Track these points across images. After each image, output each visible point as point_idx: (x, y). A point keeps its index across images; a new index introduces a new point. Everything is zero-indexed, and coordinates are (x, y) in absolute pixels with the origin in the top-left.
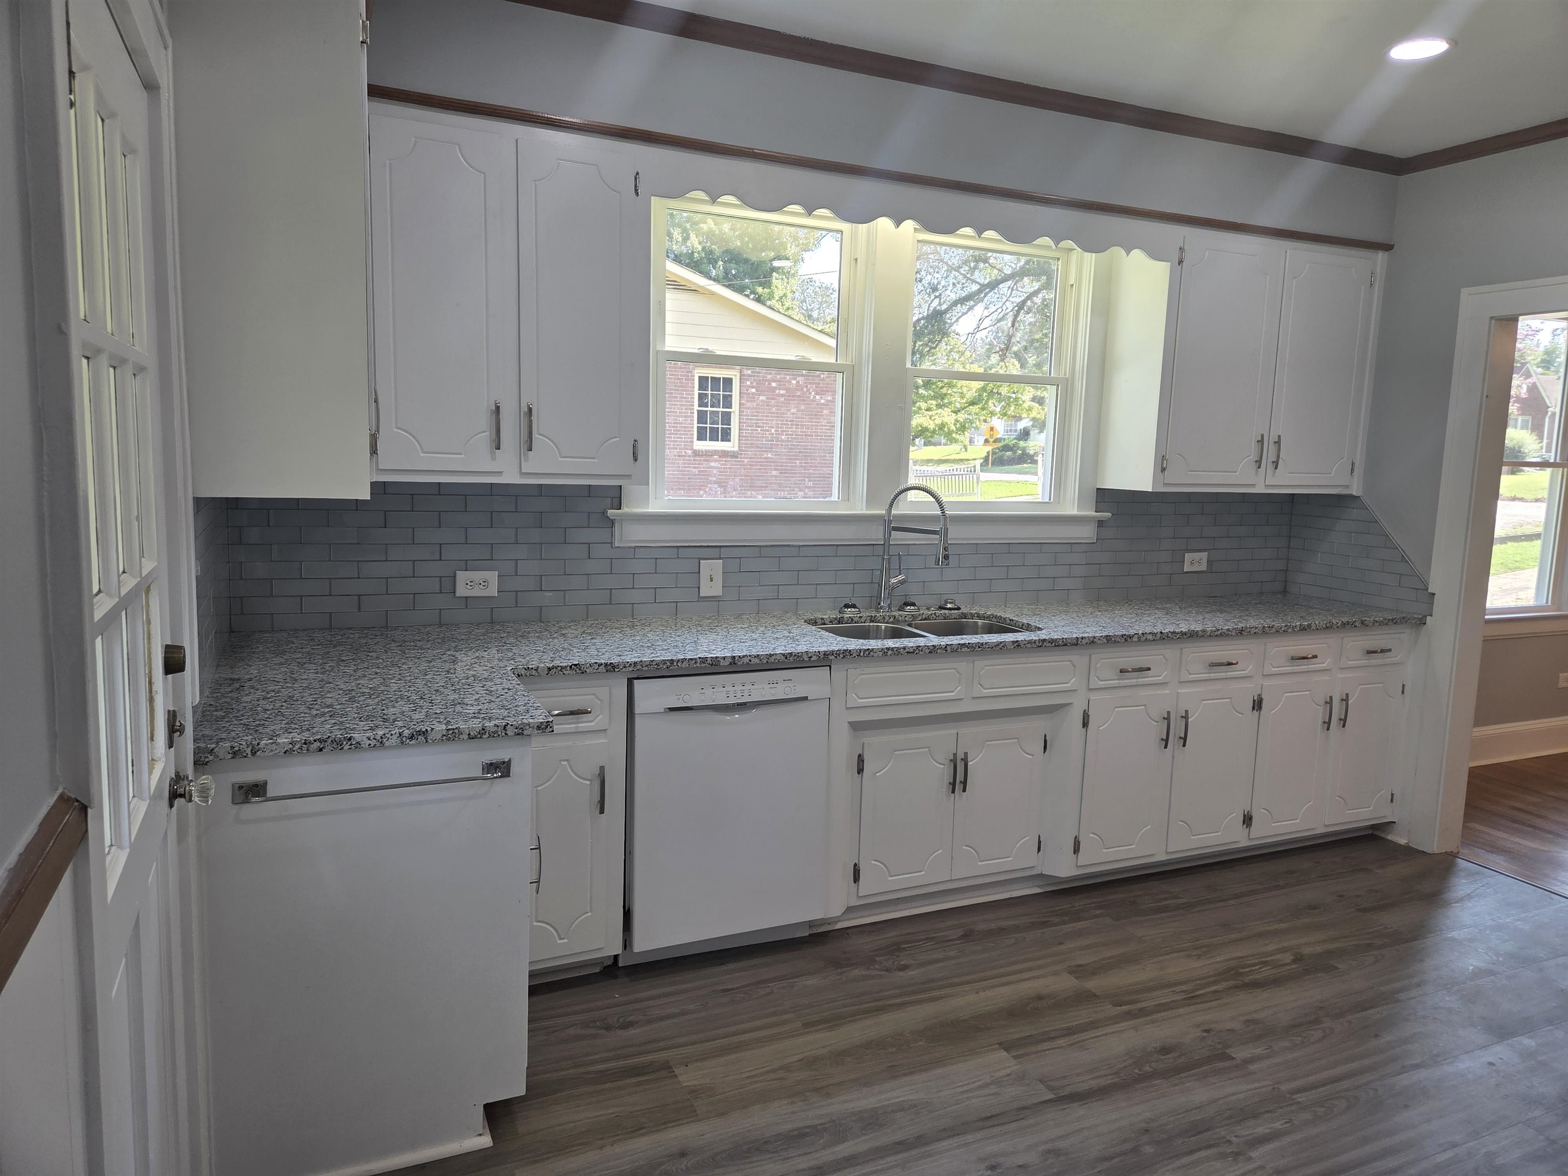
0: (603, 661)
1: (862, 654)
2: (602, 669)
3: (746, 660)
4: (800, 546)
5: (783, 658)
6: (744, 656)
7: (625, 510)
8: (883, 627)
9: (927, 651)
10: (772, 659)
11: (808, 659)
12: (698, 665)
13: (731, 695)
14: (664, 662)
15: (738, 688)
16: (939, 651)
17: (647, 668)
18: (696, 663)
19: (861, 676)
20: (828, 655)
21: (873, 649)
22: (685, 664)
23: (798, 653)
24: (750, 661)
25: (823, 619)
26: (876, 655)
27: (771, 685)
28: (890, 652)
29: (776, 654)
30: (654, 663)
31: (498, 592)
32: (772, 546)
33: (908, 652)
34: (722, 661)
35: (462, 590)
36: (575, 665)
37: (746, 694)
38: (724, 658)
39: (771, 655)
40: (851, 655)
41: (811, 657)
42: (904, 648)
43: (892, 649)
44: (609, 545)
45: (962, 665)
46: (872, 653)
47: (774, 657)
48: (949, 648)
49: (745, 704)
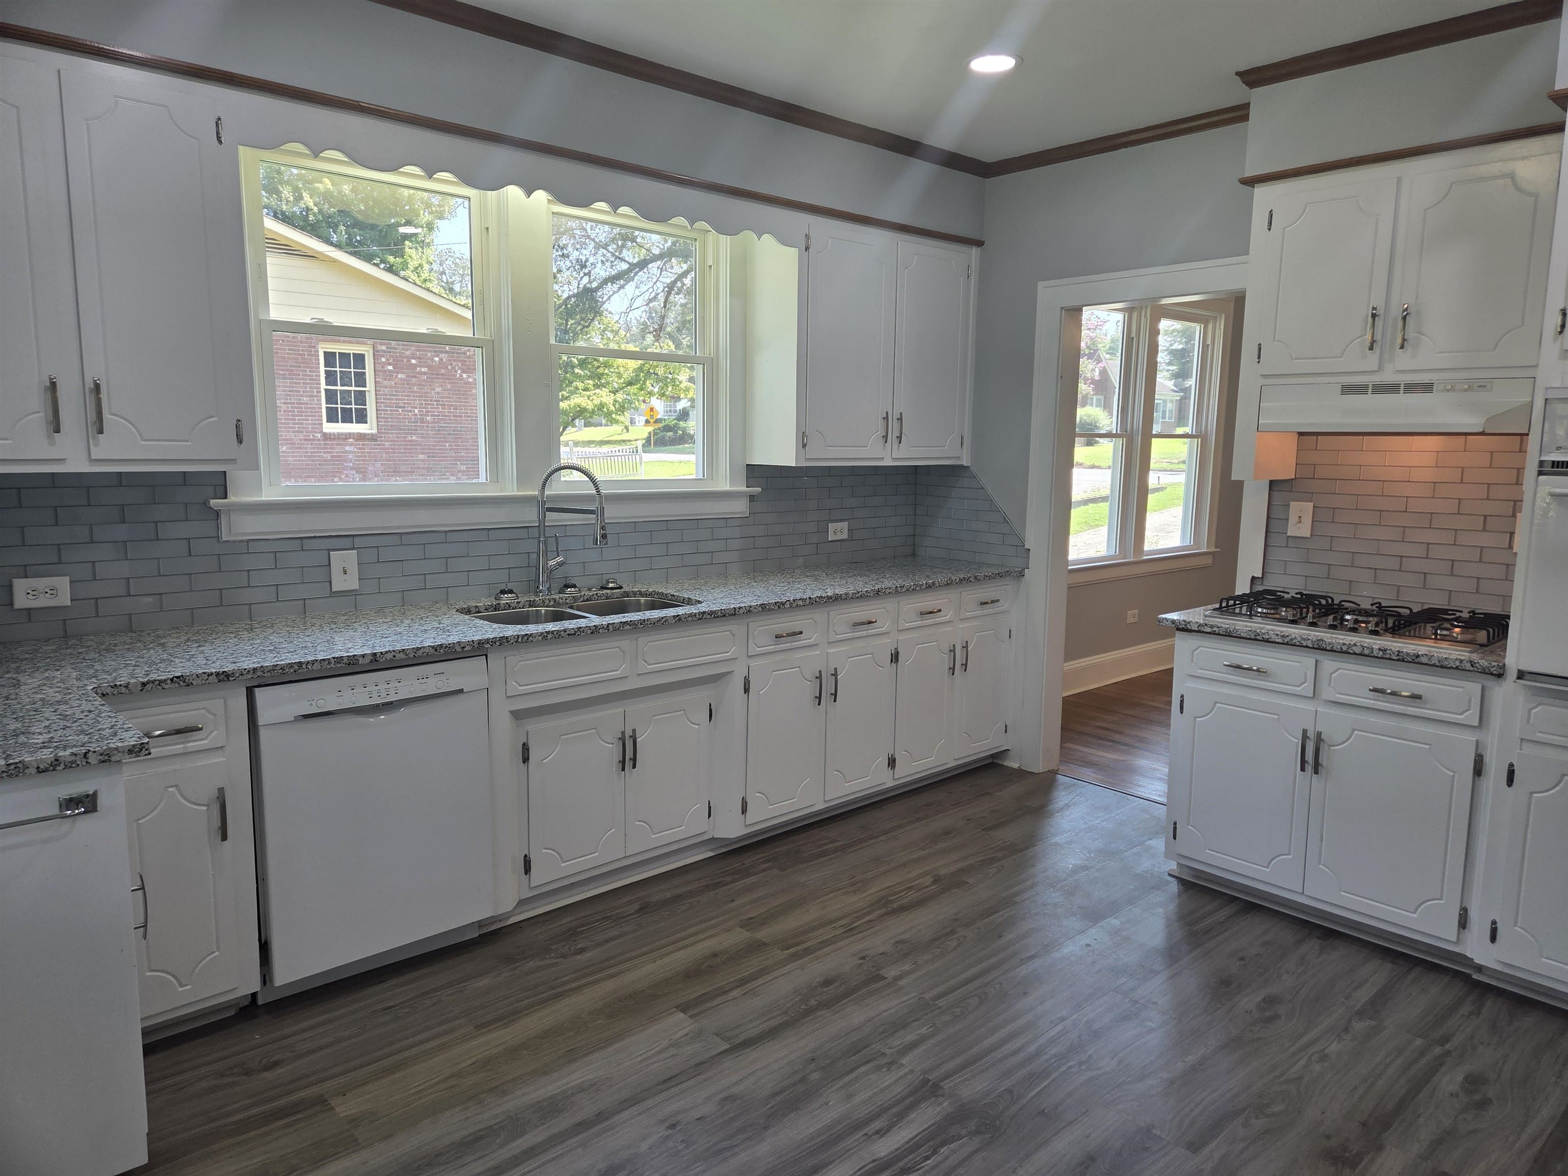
0: (213, 671)
1: (520, 640)
2: (213, 679)
3: (389, 656)
4: (446, 532)
5: (432, 651)
6: (387, 652)
7: (232, 498)
8: (543, 611)
9: (589, 632)
10: (420, 653)
11: (460, 650)
12: (332, 665)
13: (375, 695)
14: (291, 665)
15: (382, 687)
16: (601, 631)
17: (269, 674)
18: (329, 663)
19: (522, 663)
20: (483, 643)
21: (531, 635)
22: (317, 666)
23: (449, 644)
24: (394, 656)
25: (477, 607)
26: (535, 640)
27: (421, 681)
28: (550, 636)
29: (424, 647)
30: (278, 668)
31: (71, 600)
32: (414, 533)
33: (569, 635)
34: (361, 659)
35: (21, 601)
36: (178, 677)
37: (392, 692)
38: (363, 656)
39: (418, 649)
40: (508, 642)
41: (463, 648)
42: (565, 631)
43: (552, 632)
44: (215, 540)
45: (624, 643)
46: (531, 638)
47: (422, 651)
48: (610, 627)
49: (391, 703)
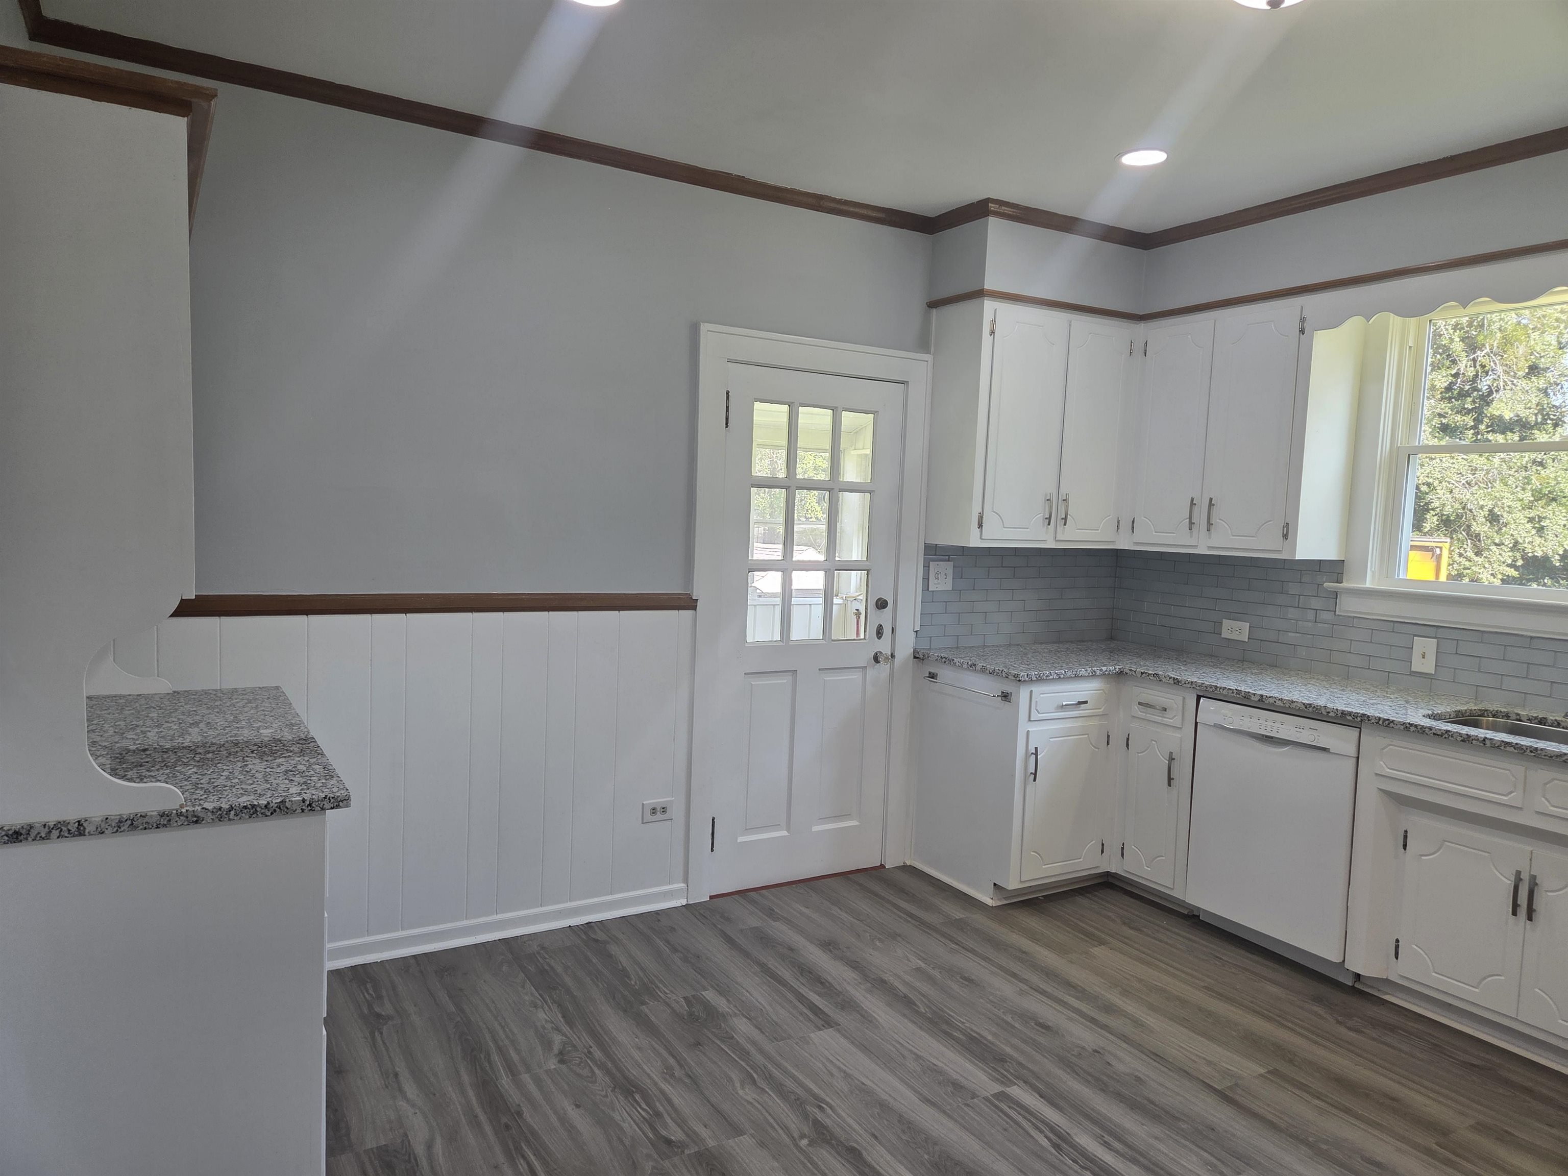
0: (1173, 676)
1: (1381, 722)
2: (1171, 681)
3: (1271, 701)
5: (1303, 707)
6: (1270, 697)
7: (1345, 585)
9: (1459, 739)
10: (1293, 706)
11: (1325, 714)
12: (1234, 695)
13: (1263, 727)
14: (1211, 686)
15: (1269, 723)
16: (1474, 742)
17: (1199, 688)
18: (1233, 693)
19: (1391, 747)
20: (1345, 714)
21: (1393, 721)
22: (1225, 692)
23: (1317, 706)
24: (1275, 702)
26: (1396, 727)
27: (1298, 729)
28: (1412, 729)
29: (1297, 702)
30: (1204, 685)
31: (1249, 638)
33: (1434, 734)
34: (1253, 696)
35: (1225, 634)
36: (1157, 674)
37: (1275, 730)
38: (1254, 694)
39: (1293, 702)
40: (1369, 720)
41: (1329, 712)
42: (1430, 729)
43: (1416, 726)
44: (1333, 613)
46: (1392, 725)
47: (1295, 704)
48: (1487, 742)
49: (1272, 738)
